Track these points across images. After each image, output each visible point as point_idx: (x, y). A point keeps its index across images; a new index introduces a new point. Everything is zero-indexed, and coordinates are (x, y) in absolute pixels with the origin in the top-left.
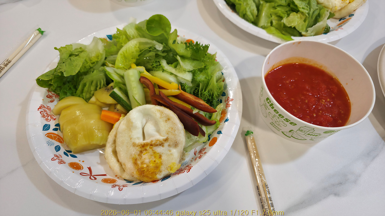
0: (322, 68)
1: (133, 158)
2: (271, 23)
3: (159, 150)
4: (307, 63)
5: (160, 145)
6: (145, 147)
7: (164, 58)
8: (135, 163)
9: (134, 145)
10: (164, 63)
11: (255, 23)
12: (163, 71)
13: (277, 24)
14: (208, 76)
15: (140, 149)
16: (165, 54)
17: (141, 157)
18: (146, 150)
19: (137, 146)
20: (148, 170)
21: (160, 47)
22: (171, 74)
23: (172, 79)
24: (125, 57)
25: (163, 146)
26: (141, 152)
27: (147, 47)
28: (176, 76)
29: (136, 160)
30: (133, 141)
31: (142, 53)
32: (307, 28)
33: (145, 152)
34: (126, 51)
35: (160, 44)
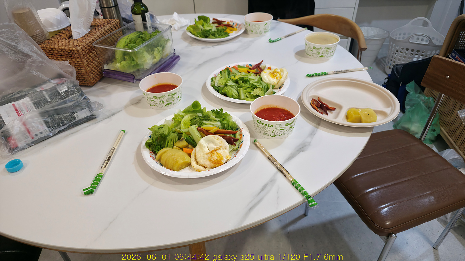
0: (277, 107)
1: (208, 159)
2: (247, 96)
3: (219, 151)
4: (270, 107)
5: (219, 149)
6: (213, 152)
7: (203, 120)
8: (210, 161)
9: (207, 154)
10: (204, 122)
11: (239, 98)
12: (205, 124)
13: (249, 96)
14: (228, 121)
15: (211, 154)
16: (203, 118)
17: (212, 157)
18: (213, 153)
19: (209, 153)
20: (217, 161)
21: (200, 115)
22: (210, 124)
23: (211, 126)
24: (185, 124)
25: (220, 150)
26: (211, 155)
27: (193, 117)
28: (213, 125)
29: (210, 159)
30: (205, 152)
31: (191, 121)
32: (264, 94)
33: (213, 155)
34: (185, 121)
35: (200, 114)
